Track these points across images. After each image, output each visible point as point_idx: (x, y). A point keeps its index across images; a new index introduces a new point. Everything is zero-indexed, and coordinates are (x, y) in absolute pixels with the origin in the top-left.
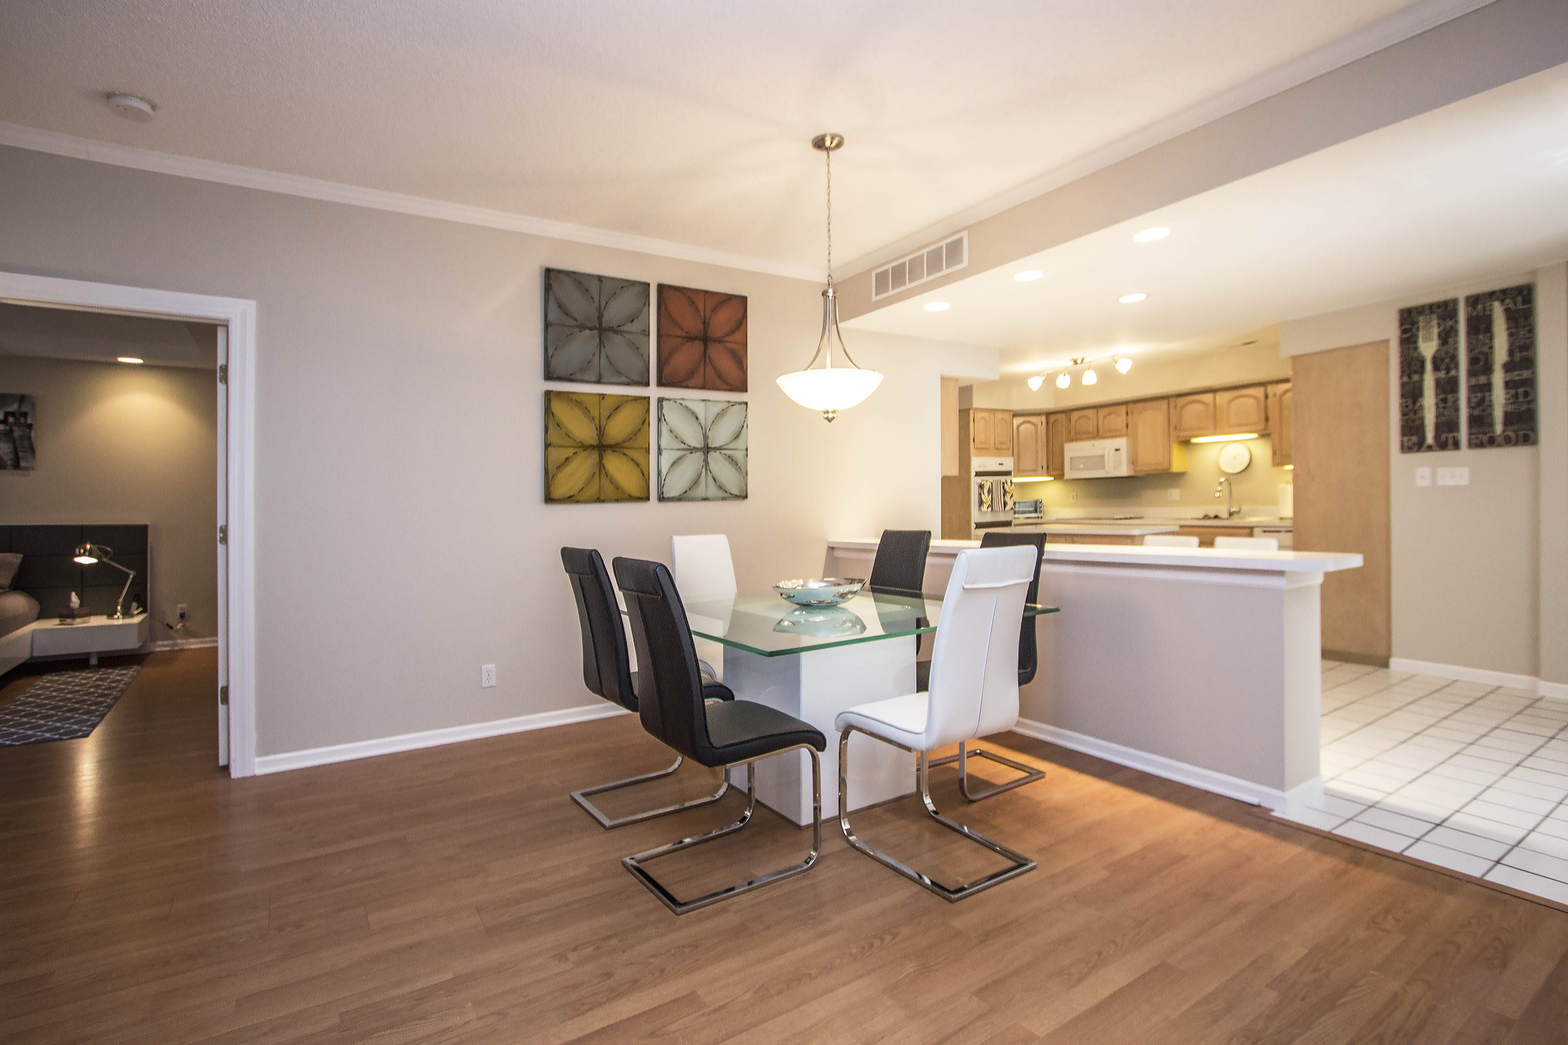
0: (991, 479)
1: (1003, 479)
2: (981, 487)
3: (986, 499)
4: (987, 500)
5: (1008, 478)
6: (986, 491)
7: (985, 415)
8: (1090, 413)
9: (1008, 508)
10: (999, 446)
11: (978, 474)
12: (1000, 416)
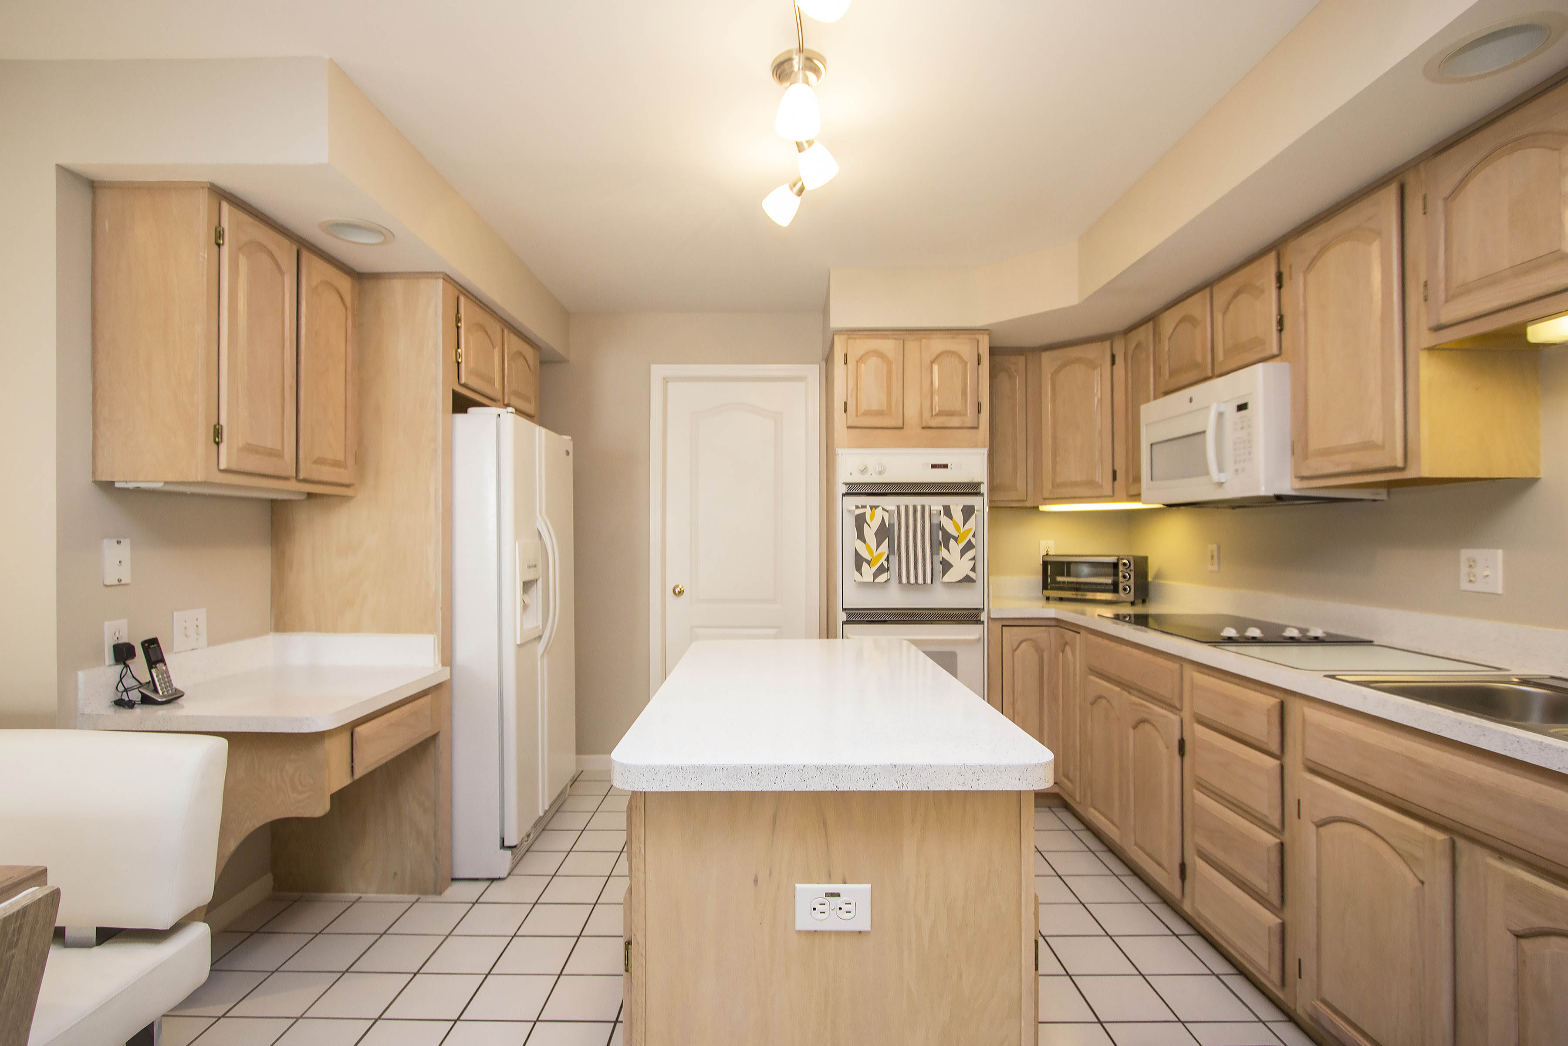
0: (890, 503)
1: (936, 504)
2: (860, 521)
3: (870, 552)
4: (875, 554)
5: (957, 504)
6: (869, 533)
7: (888, 346)
8: (1196, 306)
9: (953, 576)
10: (933, 423)
11: (855, 490)
12: (938, 345)
